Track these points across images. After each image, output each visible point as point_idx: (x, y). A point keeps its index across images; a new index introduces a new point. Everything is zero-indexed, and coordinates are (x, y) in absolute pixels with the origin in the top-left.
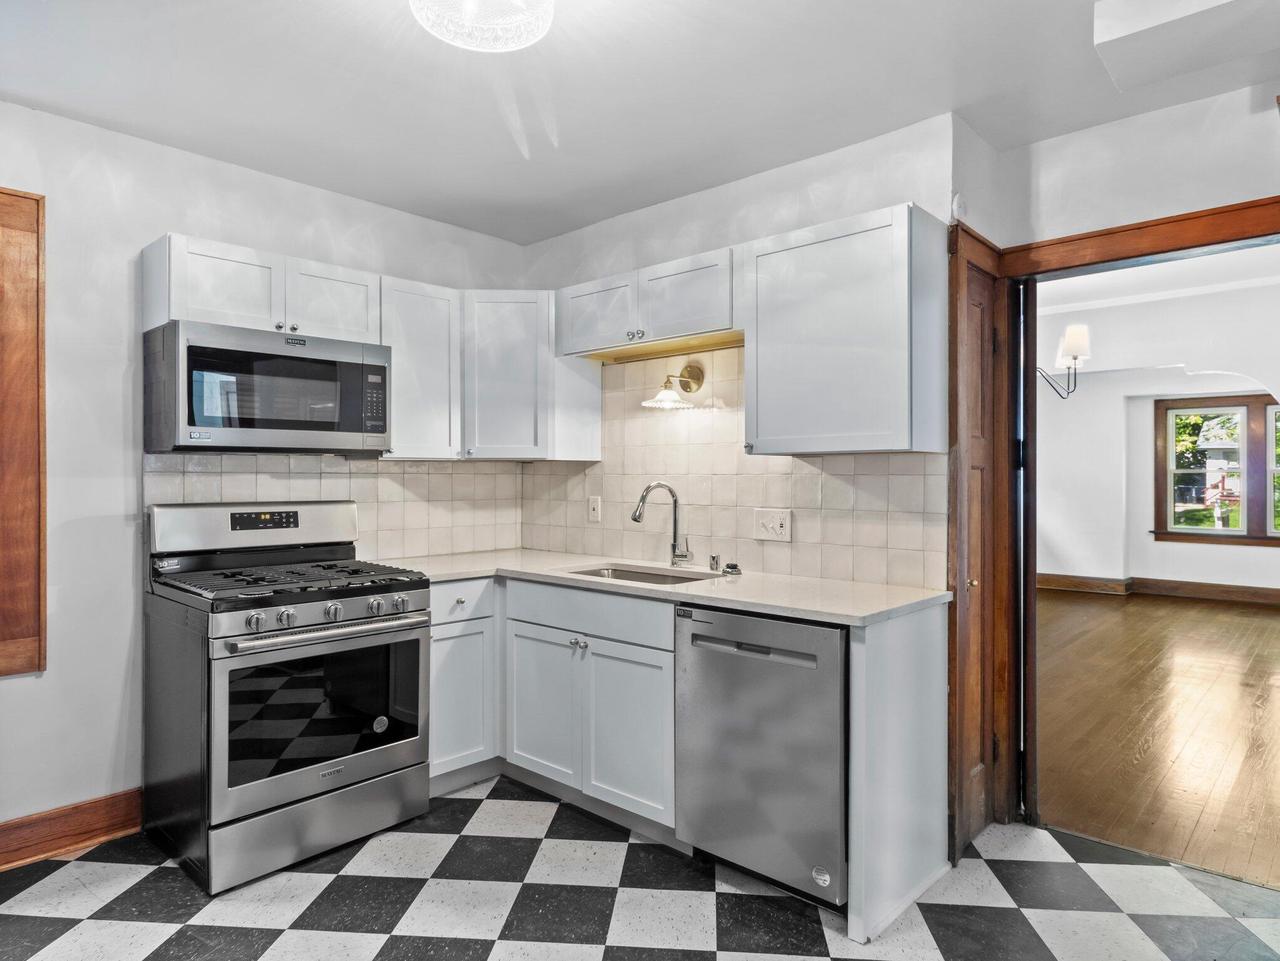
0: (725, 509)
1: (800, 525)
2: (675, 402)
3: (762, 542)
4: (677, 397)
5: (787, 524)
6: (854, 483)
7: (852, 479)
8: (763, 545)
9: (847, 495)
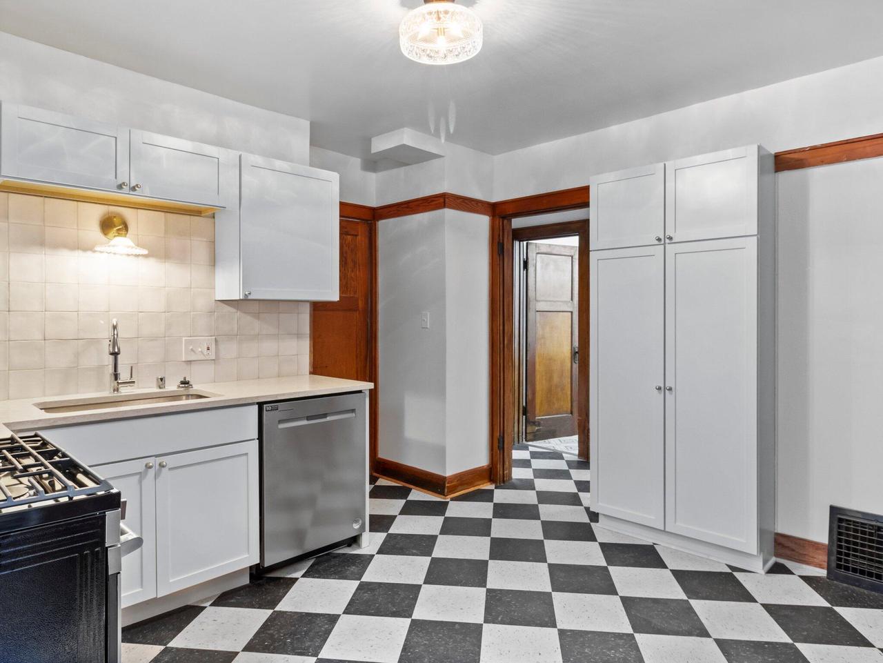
0: (152, 340)
1: (222, 347)
2: (128, 247)
3: (189, 362)
4: (132, 244)
5: (213, 347)
6: (258, 318)
7: (257, 316)
8: (191, 364)
9: (255, 325)
